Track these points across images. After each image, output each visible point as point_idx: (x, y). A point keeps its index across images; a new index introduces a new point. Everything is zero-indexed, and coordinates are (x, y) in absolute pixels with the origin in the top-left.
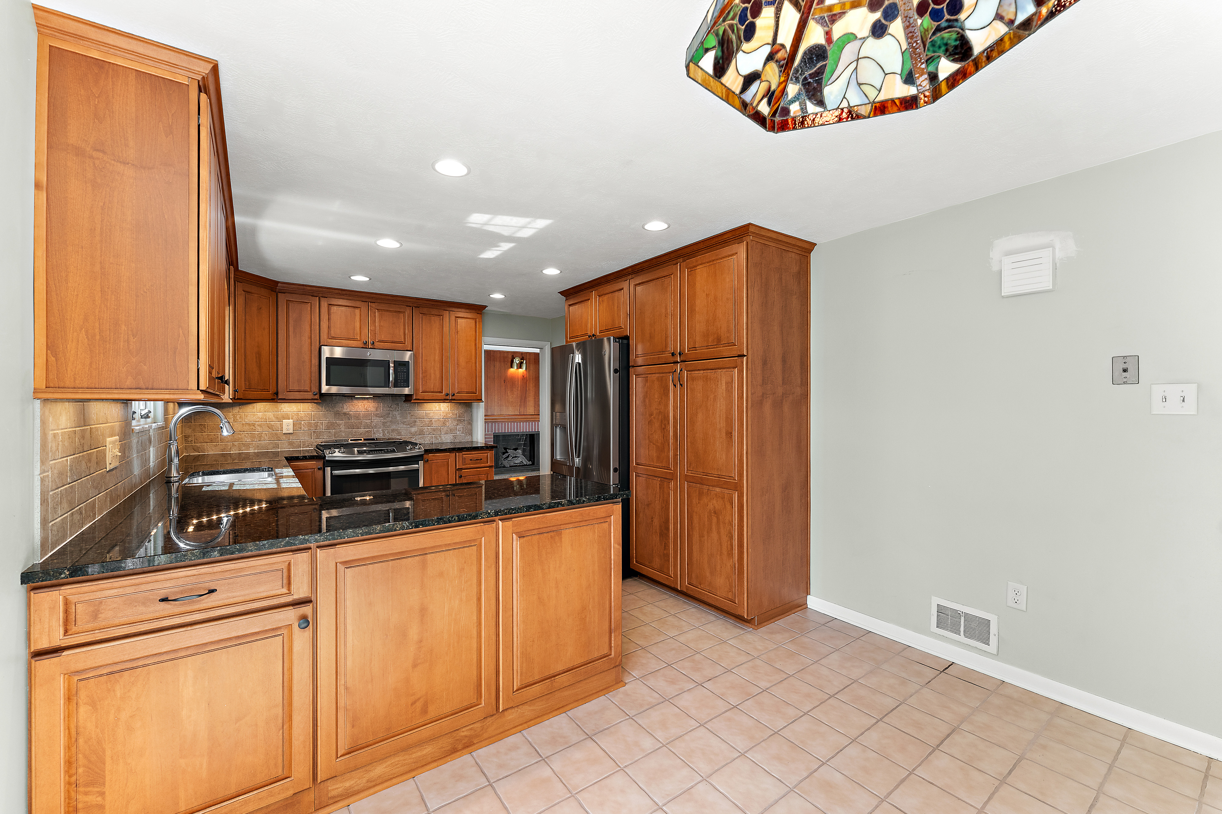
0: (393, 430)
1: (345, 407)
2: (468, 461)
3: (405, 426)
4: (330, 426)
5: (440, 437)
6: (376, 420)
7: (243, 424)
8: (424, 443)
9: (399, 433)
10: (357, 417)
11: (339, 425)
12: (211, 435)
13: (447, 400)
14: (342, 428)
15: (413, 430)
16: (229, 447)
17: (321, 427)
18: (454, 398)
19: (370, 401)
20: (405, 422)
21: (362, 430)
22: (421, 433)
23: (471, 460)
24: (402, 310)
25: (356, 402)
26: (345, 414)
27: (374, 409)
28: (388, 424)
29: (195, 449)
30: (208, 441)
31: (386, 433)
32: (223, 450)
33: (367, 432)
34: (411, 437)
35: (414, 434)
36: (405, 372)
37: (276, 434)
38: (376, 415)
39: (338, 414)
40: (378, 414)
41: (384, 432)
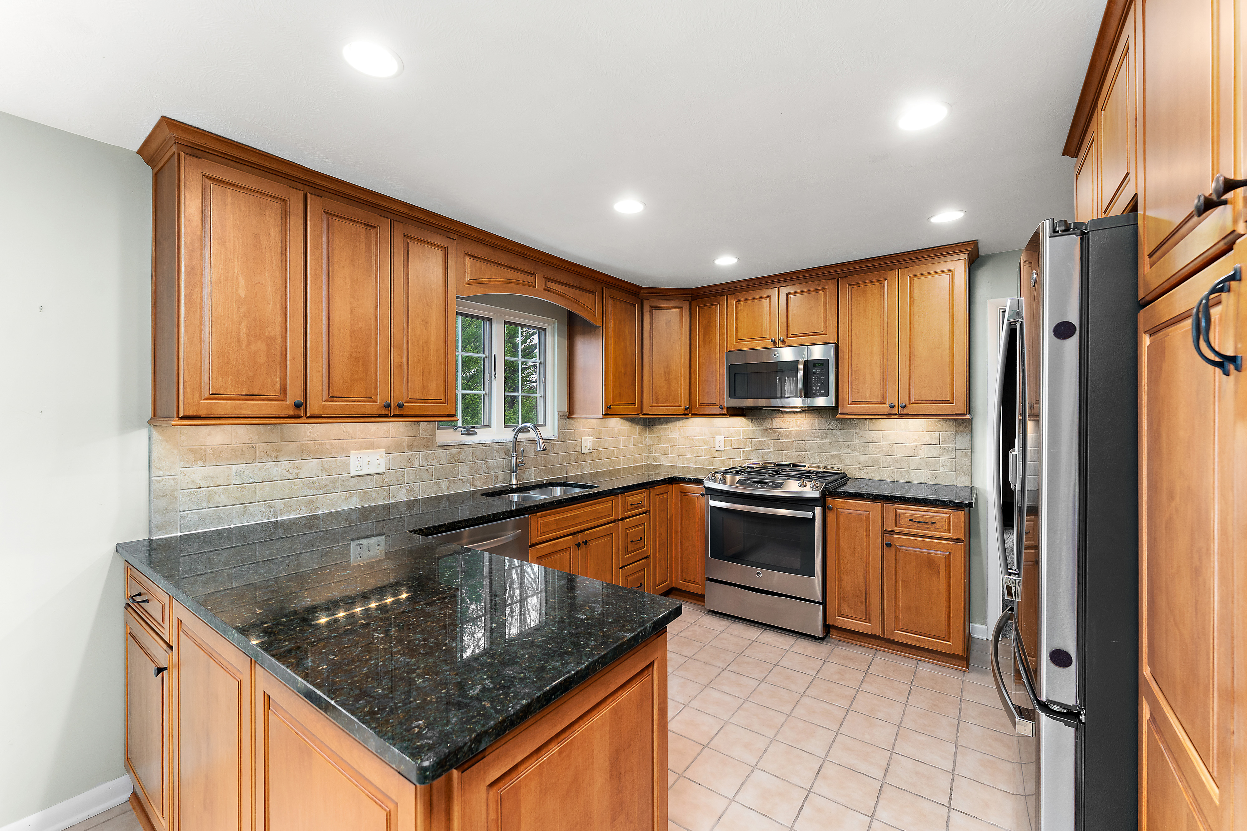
0: (833, 457)
1: (775, 423)
2: (904, 521)
3: (850, 452)
4: (760, 446)
5: (907, 473)
6: (812, 442)
7: (685, 438)
8: (879, 478)
9: (842, 462)
10: (788, 436)
11: (768, 445)
12: (663, 447)
13: (896, 414)
14: (772, 448)
15: (863, 458)
16: (676, 460)
17: (750, 445)
18: (905, 411)
19: (803, 415)
20: (850, 446)
21: (794, 453)
22: (875, 465)
23: (911, 520)
24: (822, 287)
25: (786, 416)
26: (774, 431)
27: (808, 427)
28: (827, 447)
29: (655, 460)
30: (662, 453)
31: (824, 459)
32: (672, 462)
33: (800, 455)
34: (858, 468)
35: (863, 466)
36: (822, 375)
37: (710, 450)
38: (811, 435)
39: (766, 431)
40: (813, 433)
41: (820, 458)
